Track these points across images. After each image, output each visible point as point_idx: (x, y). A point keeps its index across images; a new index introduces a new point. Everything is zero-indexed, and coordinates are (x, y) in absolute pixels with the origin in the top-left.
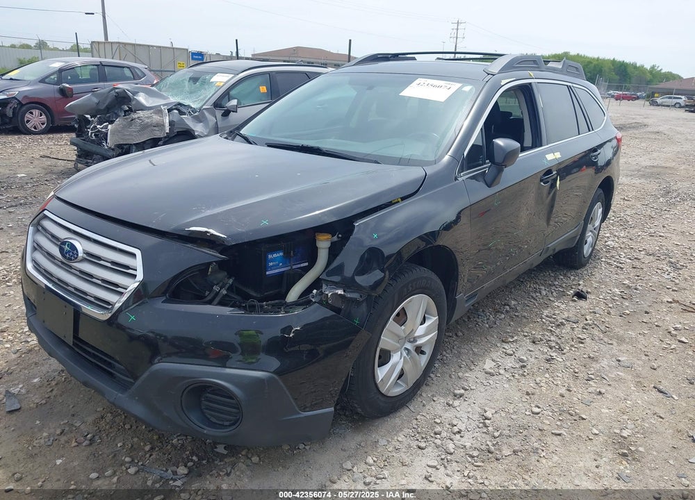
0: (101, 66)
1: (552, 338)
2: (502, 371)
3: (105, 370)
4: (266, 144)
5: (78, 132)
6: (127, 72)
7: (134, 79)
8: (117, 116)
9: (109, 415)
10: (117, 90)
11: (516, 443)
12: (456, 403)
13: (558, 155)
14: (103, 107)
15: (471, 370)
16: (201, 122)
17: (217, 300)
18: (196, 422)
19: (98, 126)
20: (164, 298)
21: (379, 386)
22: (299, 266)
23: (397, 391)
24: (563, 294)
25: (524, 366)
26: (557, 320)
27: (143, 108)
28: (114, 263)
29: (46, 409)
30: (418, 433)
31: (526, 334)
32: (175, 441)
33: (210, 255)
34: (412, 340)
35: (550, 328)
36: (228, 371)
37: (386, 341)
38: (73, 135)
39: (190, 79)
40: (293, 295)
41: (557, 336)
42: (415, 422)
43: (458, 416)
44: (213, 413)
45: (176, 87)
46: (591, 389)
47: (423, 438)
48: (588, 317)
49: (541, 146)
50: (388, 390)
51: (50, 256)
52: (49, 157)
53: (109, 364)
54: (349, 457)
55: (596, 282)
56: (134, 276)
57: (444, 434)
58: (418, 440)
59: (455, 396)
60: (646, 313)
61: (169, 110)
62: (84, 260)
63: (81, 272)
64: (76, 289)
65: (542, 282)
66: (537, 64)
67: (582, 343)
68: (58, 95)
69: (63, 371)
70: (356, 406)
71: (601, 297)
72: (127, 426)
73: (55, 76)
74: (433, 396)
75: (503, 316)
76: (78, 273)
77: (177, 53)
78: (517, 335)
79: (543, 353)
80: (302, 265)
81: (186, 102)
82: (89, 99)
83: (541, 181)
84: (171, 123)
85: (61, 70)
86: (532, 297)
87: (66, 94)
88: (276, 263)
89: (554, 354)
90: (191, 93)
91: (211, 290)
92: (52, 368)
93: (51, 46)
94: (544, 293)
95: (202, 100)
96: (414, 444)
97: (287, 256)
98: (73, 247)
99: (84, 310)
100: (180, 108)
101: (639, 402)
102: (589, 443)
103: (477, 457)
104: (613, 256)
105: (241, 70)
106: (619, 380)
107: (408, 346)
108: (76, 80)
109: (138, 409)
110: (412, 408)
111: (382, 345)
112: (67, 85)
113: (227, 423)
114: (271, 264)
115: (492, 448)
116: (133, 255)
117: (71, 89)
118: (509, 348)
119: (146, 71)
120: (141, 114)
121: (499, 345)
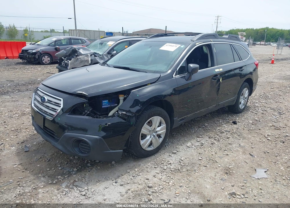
0: (70, 39)
1: (217, 137)
2: (193, 146)
3: (52, 136)
4: (113, 67)
5: (59, 63)
6: (80, 41)
7: (82, 44)
8: (73, 57)
9: (56, 154)
10: (73, 48)
11: (189, 168)
12: (173, 155)
13: (221, 70)
14: (68, 54)
15: (182, 146)
16: (102, 59)
17: (86, 114)
18: (78, 152)
19: (66, 61)
20: (69, 113)
21: (142, 146)
22: (114, 105)
23: (150, 149)
24: (229, 122)
25: (202, 145)
26: (221, 131)
27: (81, 55)
28: (55, 103)
29: (37, 151)
30: (156, 163)
31: (207, 135)
32: (75, 162)
33: (83, 100)
34: (155, 132)
35: (218, 133)
36: (87, 135)
37: (144, 131)
38: (58, 65)
39: (100, 43)
40: (111, 114)
41: (219, 136)
42: (156, 160)
43: (172, 159)
44: (82, 149)
45: (95, 46)
46: (225, 153)
47: (157, 165)
48: (234, 130)
49: (214, 66)
50: (146, 148)
51: (38, 101)
52: (50, 73)
53: (53, 134)
54: (130, 169)
55: (244, 118)
56: (60, 106)
57: (165, 164)
58: (155, 165)
59: (173, 153)
60: (260, 129)
61: (91, 55)
62: (47, 102)
63: (46, 106)
64: (45, 111)
65: (222, 118)
66: (215, 36)
67: (228, 139)
68: (54, 50)
69: (43, 141)
70: (133, 152)
71: (243, 124)
72: (61, 157)
73: (54, 43)
74: (165, 153)
75: (201, 129)
76: (45, 106)
77: (101, 33)
78: (204, 135)
79: (211, 141)
80: (115, 105)
81: (98, 52)
82: (63, 52)
83: (212, 79)
84: (91, 60)
85: (56, 41)
86: (215, 123)
87: (57, 50)
88: (105, 104)
89: (215, 142)
90: (100, 49)
91: (84, 112)
92: (40, 140)
93: (56, 31)
94: (221, 122)
95: (103, 51)
96: (153, 167)
97: (109, 101)
98: (44, 98)
99: (47, 118)
100: (95, 54)
101: (241, 158)
102: (216, 169)
103: (174, 171)
104: (255, 110)
105: (118, 40)
106: (237, 151)
107: (154, 134)
108: (61, 45)
109: (60, 147)
110: (156, 156)
111: (142, 132)
112: (58, 47)
113: (87, 152)
114: (104, 104)
115: (180, 169)
116: (60, 100)
117: (59, 48)
118: (199, 139)
119: (87, 41)
120: (81, 57)
121: (195, 138)
